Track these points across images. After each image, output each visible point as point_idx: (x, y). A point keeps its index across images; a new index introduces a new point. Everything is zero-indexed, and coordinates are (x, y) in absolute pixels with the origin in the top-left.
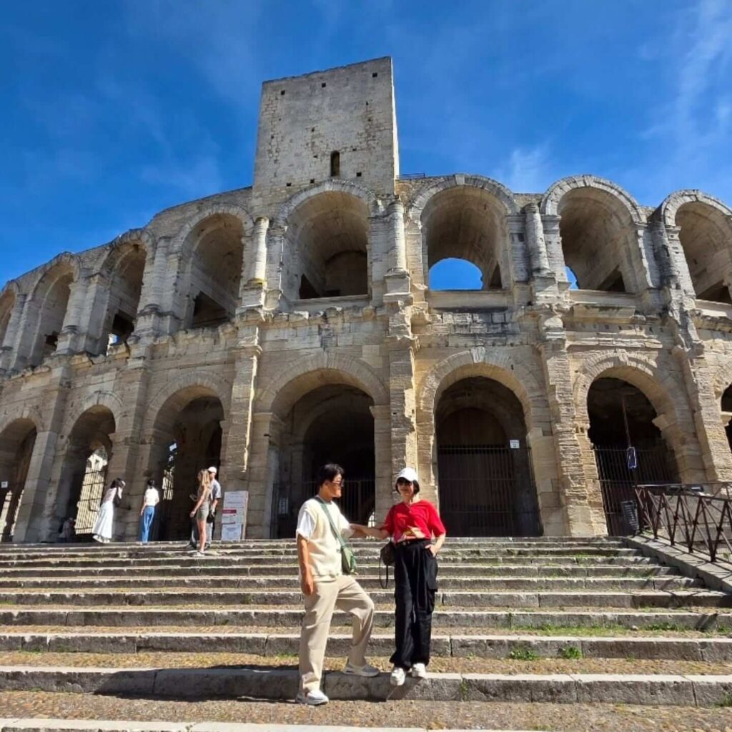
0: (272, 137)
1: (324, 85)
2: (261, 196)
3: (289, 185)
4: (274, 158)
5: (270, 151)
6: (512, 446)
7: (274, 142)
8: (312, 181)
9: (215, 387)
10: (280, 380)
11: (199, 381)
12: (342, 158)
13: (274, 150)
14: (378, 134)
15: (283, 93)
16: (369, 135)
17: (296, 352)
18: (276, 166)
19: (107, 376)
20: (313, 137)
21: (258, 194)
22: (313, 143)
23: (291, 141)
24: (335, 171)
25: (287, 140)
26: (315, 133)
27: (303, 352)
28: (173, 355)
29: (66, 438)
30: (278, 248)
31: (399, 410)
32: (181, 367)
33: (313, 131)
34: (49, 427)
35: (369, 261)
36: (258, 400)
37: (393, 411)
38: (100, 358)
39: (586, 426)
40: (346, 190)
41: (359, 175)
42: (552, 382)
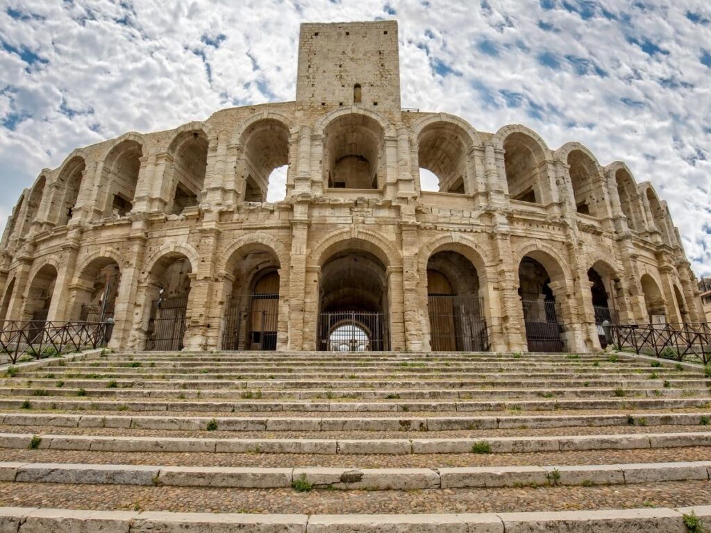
0: (309, 67)
1: (348, 34)
2: (302, 109)
3: (323, 104)
4: (311, 83)
5: (308, 78)
7: (311, 70)
8: (341, 104)
9: (272, 246)
10: (324, 242)
11: (260, 241)
12: (364, 90)
13: (311, 77)
14: (389, 76)
15: (316, 34)
16: (382, 77)
17: (334, 226)
18: (313, 88)
19: (182, 231)
20: (340, 72)
21: (299, 108)
22: (341, 76)
23: (324, 72)
24: (357, 99)
25: (321, 70)
26: (342, 69)
27: (340, 226)
28: (238, 220)
29: (146, 274)
30: (319, 150)
31: (410, 270)
32: (245, 229)
33: (340, 66)
34: (134, 266)
35: (379, 166)
36: (309, 257)
37: (405, 270)
38: (174, 217)
39: (518, 286)
40: (368, 114)
41: (375, 104)
42: (501, 258)
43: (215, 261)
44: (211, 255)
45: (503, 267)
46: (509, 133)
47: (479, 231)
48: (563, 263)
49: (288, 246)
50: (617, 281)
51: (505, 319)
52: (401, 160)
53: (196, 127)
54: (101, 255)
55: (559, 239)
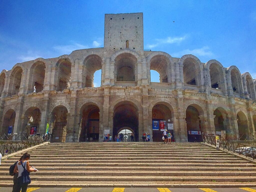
0: (109, 33)
1: (123, 19)
2: (106, 51)
3: (114, 49)
4: (110, 40)
5: (108, 38)
6: (169, 121)
7: (109, 35)
8: (121, 49)
9: (97, 103)
10: (115, 102)
11: (92, 101)
12: (130, 43)
13: (110, 37)
14: (139, 37)
15: (111, 19)
16: (137, 37)
17: (119, 96)
18: (110, 42)
19: (63, 98)
21: (105, 50)
22: (121, 37)
23: (114, 35)
24: (127, 46)
25: (113, 35)
26: (121, 34)
27: (121, 96)
28: (84, 94)
29: (50, 113)
30: (113, 67)
31: (146, 113)
32: (86, 97)
33: (121, 33)
34: (46, 110)
35: (135, 72)
36: (110, 107)
37: (144, 112)
38: (60, 92)
39: (185, 117)
40: (131, 53)
41: (134, 48)
42: (179, 107)
43: (76, 109)
44: (74, 107)
45: (180, 111)
46: (186, 58)
47: (172, 97)
48: (203, 108)
49: (103, 104)
50: (227, 114)
51: (179, 129)
52: (143, 71)
53: (66, 57)
54: (33, 106)
55: (203, 99)
